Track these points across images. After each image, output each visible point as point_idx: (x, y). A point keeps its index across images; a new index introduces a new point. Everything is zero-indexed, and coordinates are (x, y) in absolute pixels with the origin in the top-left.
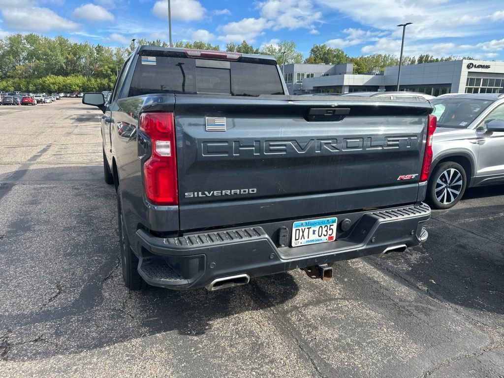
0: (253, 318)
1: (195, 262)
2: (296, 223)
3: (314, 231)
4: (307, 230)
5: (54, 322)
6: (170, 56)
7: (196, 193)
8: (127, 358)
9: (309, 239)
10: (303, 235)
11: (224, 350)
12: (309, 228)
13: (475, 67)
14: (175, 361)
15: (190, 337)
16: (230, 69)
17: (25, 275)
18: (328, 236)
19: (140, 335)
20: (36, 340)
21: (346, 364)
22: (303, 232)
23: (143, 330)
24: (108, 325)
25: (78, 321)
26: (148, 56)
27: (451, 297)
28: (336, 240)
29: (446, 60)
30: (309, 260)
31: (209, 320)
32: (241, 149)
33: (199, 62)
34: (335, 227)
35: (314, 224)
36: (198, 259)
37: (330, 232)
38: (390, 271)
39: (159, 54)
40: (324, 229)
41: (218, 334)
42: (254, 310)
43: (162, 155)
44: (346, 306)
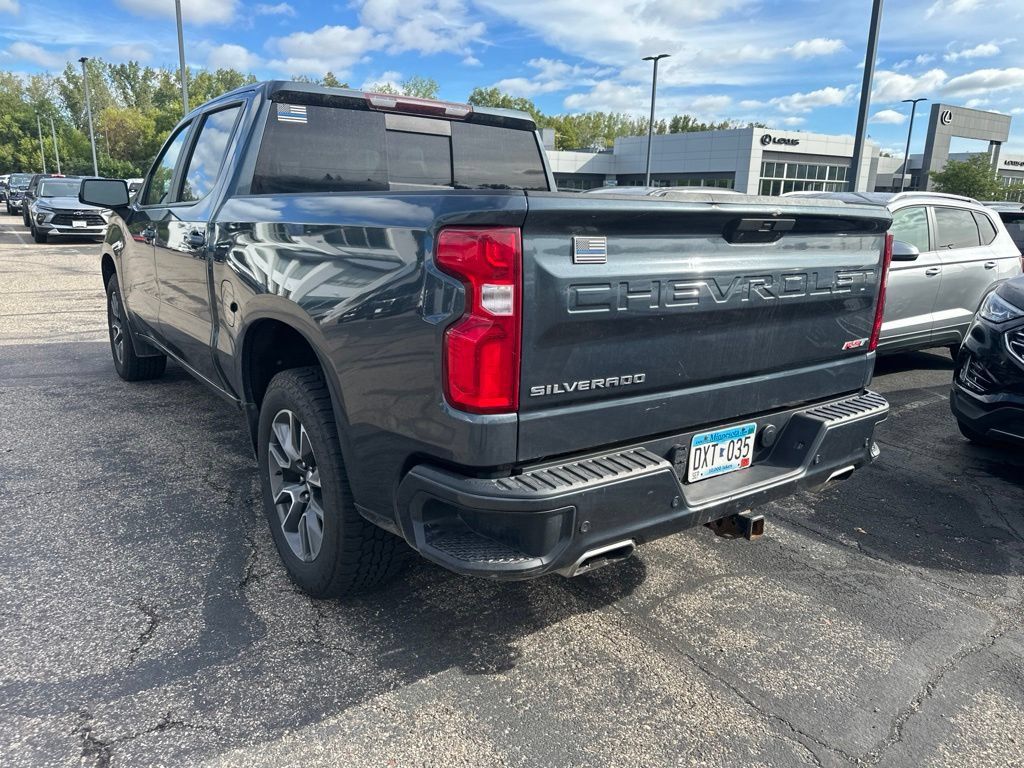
0: (590, 627)
1: (556, 523)
2: (698, 436)
3: (722, 450)
4: (712, 449)
5: (181, 684)
6: (335, 105)
7: (549, 386)
8: (387, 735)
9: (713, 467)
10: (705, 459)
11: (569, 694)
12: (714, 446)
13: (774, 142)
14: (489, 728)
15: (491, 678)
16: (450, 137)
17: (47, 592)
18: (741, 458)
19: (386, 687)
20: (161, 727)
21: (796, 688)
22: (706, 454)
23: (387, 675)
24: (307, 675)
25: (235, 674)
26: (291, 104)
27: (902, 555)
28: (752, 466)
29: (719, 128)
30: (729, 505)
31: (508, 640)
32: (630, 297)
33: (392, 121)
34: (751, 442)
35: (721, 438)
36: (561, 516)
37: (744, 451)
38: (781, 519)
39: (311, 100)
40: (737, 446)
41: (541, 664)
42: (584, 612)
43: (496, 314)
44: (741, 587)
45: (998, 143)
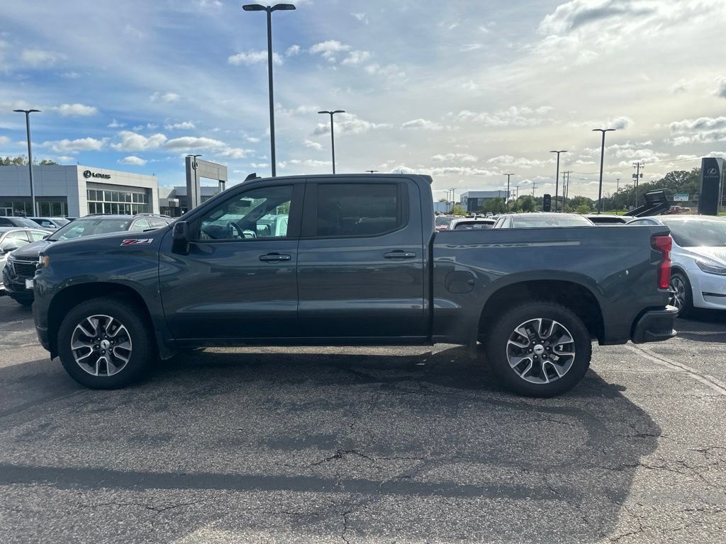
13: (93, 176)
29: (14, 161)
45: (224, 182)
